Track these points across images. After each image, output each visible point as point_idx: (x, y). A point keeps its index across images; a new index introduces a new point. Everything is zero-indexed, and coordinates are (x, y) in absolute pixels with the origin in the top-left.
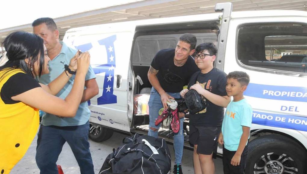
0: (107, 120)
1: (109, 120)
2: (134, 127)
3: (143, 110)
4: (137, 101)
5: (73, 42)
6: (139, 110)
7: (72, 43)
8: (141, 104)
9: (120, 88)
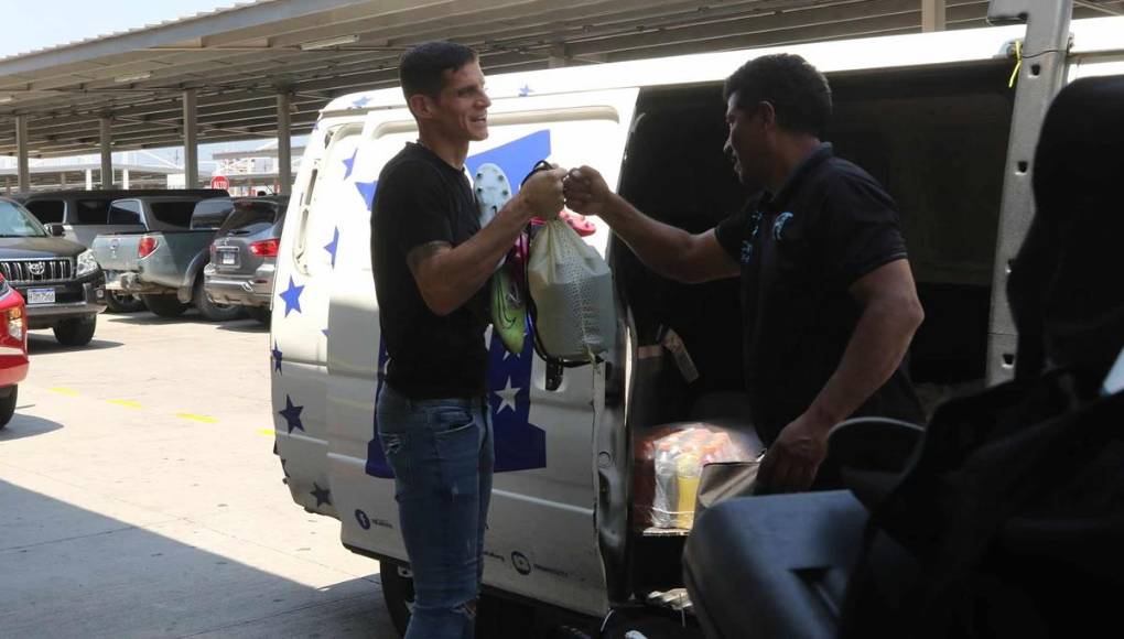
0: (498, 557)
1: (507, 556)
2: (633, 597)
3: (681, 504)
4: (650, 457)
5: (349, 163)
6: (660, 507)
7: (344, 168)
8: (669, 475)
9: (561, 389)
